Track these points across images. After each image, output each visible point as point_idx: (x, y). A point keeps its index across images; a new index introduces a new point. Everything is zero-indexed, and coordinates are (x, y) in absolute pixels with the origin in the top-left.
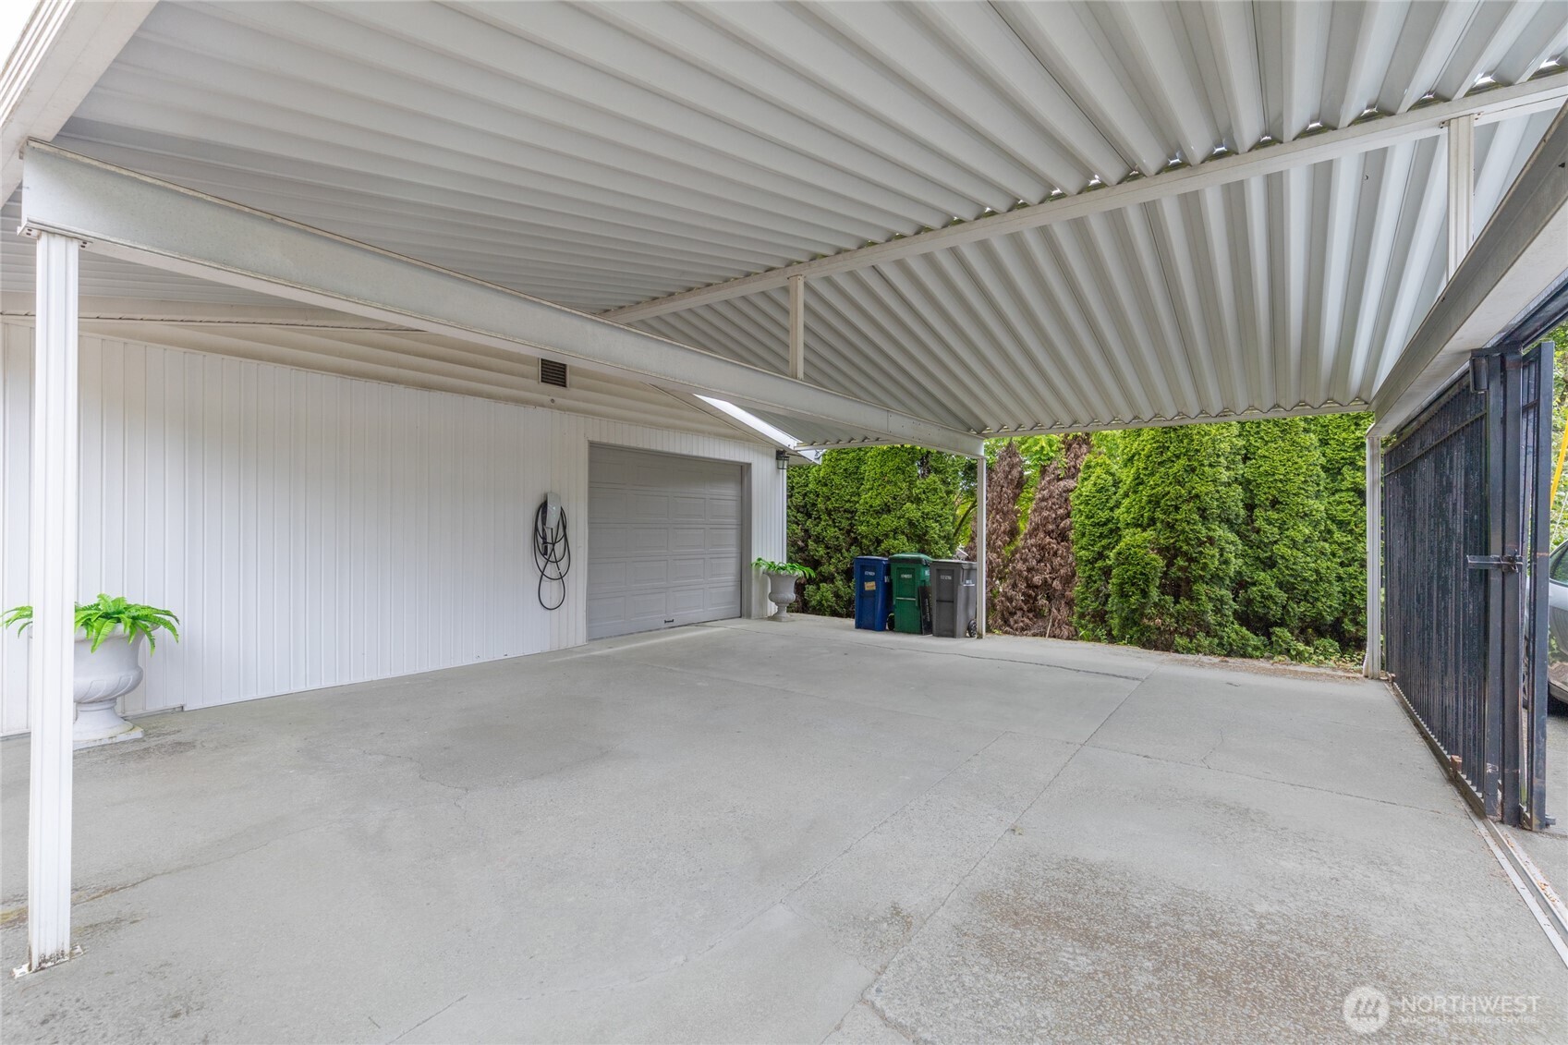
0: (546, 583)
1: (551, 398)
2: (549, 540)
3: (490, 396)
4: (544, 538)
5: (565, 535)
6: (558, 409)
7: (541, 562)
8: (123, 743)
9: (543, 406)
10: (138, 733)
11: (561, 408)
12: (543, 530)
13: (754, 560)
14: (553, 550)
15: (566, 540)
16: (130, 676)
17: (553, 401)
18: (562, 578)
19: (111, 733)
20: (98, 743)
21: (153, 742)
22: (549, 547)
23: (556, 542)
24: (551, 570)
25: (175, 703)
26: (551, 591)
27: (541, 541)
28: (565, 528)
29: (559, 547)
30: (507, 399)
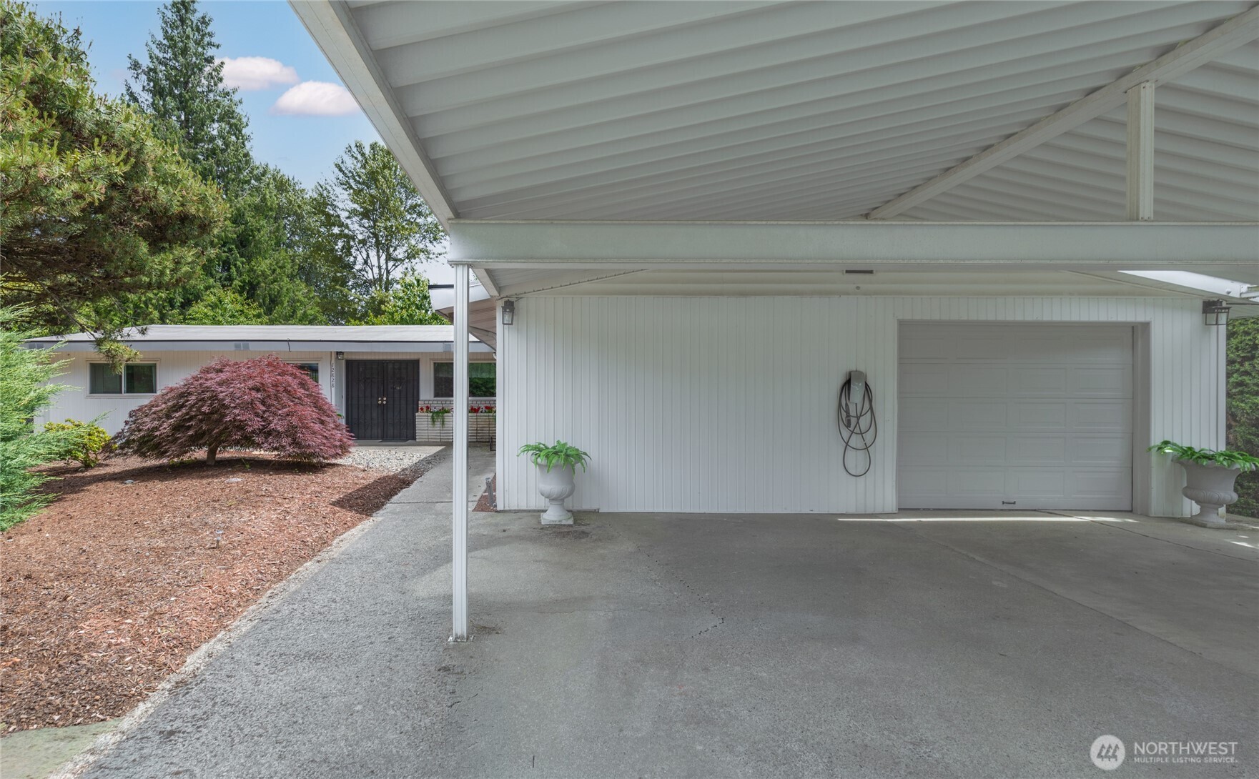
0: (850, 453)
1: (856, 286)
2: (853, 413)
3: (796, 293)
4: (847, 412)
5: (871, 408)
6: (865, 294)
7: (846, 433)
8: (564, 525)
9: (847, 294)
10: (571, 522)
11: (866, 293)
12: (847, 405)
13: (1156, 440)
14: (858, 423)
15: (872, 412)
16: (568, 488)
17: (858, 288)
18: (867, 448)
19: (560, 518)
20: (554, 523)
21: (576, 528)
22: (853, 421)
23: (861, 416)
24: (855, 441)
25: (594, 507)
26: (856, 460)
27: (844, 414)
28: (870, 401)
29: (865, 421)
30: (812, 293)
